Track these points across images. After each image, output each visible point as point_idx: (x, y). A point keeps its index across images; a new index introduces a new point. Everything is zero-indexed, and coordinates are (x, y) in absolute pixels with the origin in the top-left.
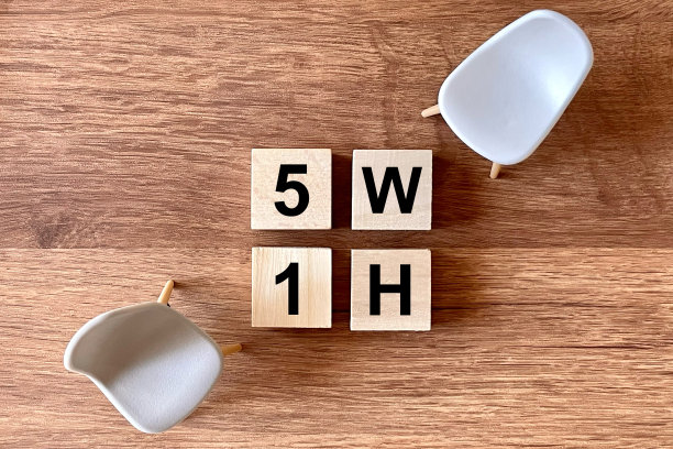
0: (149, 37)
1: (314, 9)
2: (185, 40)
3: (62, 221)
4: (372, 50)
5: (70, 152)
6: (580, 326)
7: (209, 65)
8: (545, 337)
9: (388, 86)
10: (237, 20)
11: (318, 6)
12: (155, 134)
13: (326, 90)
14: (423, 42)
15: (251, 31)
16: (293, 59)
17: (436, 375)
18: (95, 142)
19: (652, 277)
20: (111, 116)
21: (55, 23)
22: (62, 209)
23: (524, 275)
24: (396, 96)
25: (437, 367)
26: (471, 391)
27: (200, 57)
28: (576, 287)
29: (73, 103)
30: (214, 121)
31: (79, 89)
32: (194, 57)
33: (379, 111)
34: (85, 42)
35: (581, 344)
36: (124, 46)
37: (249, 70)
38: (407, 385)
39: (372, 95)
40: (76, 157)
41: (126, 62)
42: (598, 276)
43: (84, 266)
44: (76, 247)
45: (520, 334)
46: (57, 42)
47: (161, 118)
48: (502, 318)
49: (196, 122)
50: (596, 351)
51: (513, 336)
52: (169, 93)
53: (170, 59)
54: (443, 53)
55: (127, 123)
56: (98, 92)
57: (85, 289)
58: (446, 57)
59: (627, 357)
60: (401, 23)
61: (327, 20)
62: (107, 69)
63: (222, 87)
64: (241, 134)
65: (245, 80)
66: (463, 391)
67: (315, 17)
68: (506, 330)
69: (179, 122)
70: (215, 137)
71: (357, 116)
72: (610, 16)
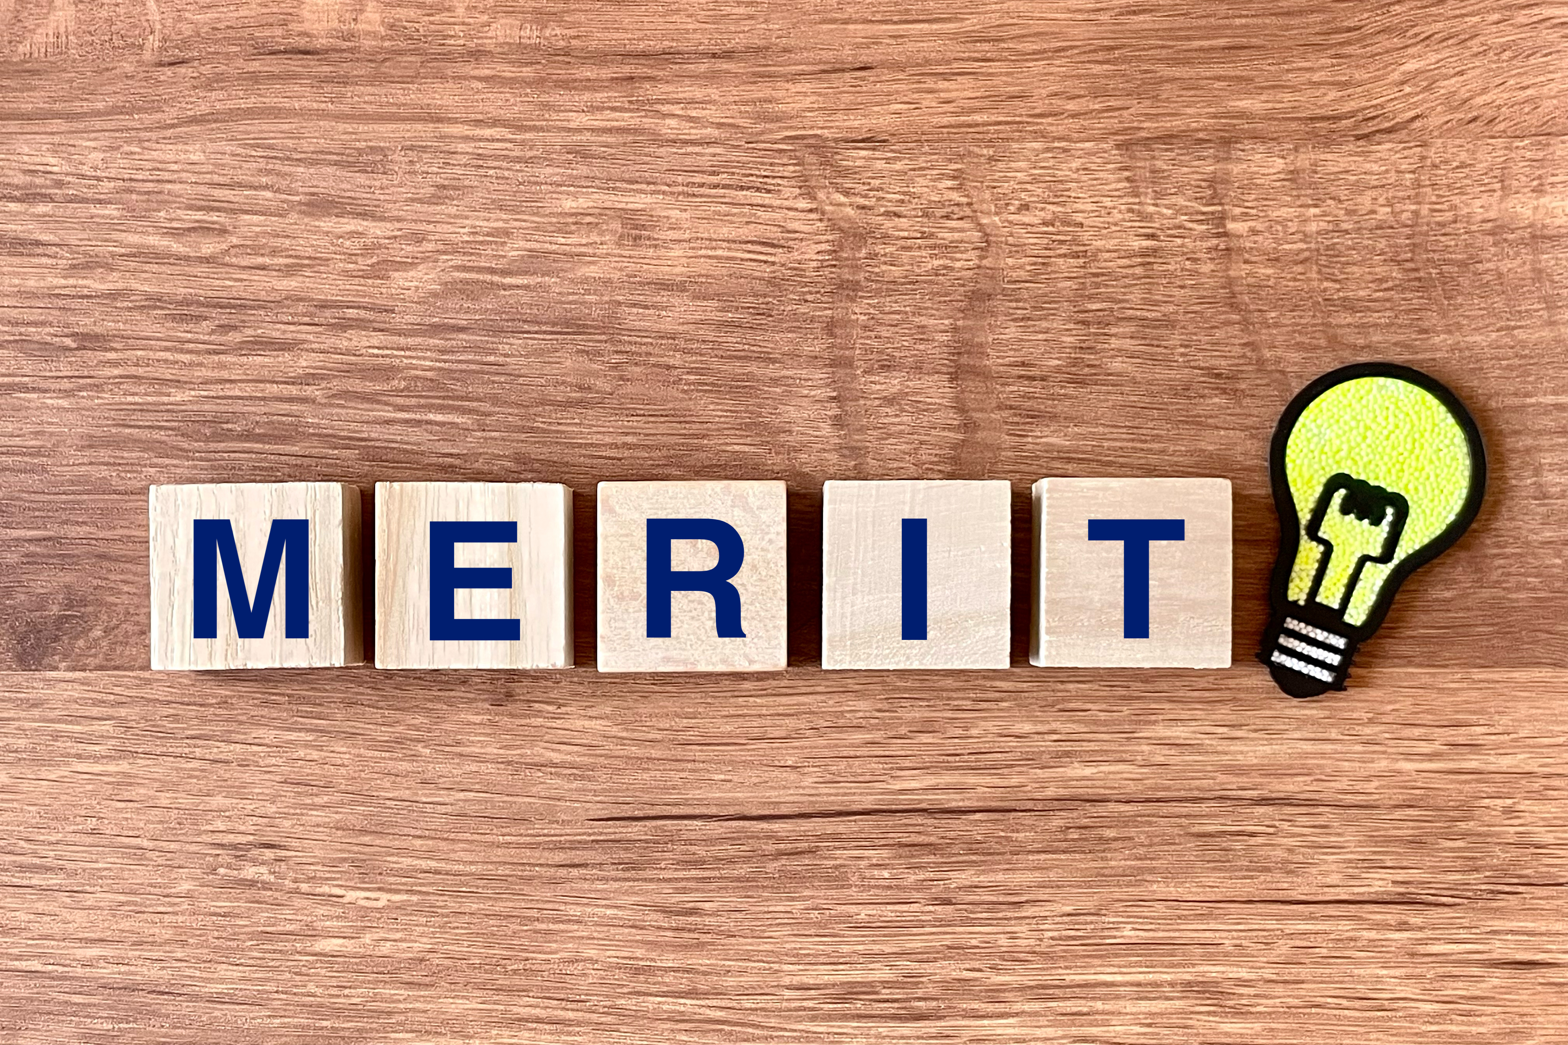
0: (278, 174)
1: (665, 108)
2: (361, 179)
3: (70, 607)
4: (803, 204)
5: (91, 443)
6: (1290, 850)
7: (419, 238)
8: (1212, 879)
9: (840, 287)
10: (487, 132)
11: (678, 102)
12: (291, 400)
13: (696, 297)
14: (921, 185)
15: (518, 160)
16: (616, 226)
17: (952, 970)
18: (148, 419)
19: (1461, 735)
20: (186, 358)
21: (57, 139)
22: (68, 578)
23: (1161, 731)
24: (859, 311)
25: (956, 951)
26: (1036, 1006)
27: (399, 220)
28: (1284, 760)
29: (98, 330)
30: (431, 369)
31: (114, 295)
32: (383, 219)
33: (817, 347)
34: (128, 186)
35: (1295, 895)
36: (218, 193)
37: (515, 249)
38: (885, 993)
39: (803, 309)
40: (104, 454)
41: (223, 231)
42: (1334, 734)
43: (123, 712)
44: (101, 668)
45: (1152, 870)
46: (59, 184)
47: (304, 362)
48: (1110, 833)
49: (387, 372)
50: (1331, 910)
51: (1135, 876)
52: (324, 305)
53: (327, 224)
54: (968, 211)
55: (225, 374)
56: (155, 301)
57: (124, 766)
58: (973, 219)
59: (1403, 926)
60: (870, 141)
61: (696, 133)
62: (177, 247)
63: (450, 289)
64: (495, 400)
65: (504, 273)
66: (1017, 1007)
67: (670, 127)
68: (1117, 862)
69: (348, 371)
70: (430, 408)
71: (767, 359)
72: (1356, 126)
